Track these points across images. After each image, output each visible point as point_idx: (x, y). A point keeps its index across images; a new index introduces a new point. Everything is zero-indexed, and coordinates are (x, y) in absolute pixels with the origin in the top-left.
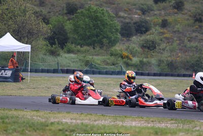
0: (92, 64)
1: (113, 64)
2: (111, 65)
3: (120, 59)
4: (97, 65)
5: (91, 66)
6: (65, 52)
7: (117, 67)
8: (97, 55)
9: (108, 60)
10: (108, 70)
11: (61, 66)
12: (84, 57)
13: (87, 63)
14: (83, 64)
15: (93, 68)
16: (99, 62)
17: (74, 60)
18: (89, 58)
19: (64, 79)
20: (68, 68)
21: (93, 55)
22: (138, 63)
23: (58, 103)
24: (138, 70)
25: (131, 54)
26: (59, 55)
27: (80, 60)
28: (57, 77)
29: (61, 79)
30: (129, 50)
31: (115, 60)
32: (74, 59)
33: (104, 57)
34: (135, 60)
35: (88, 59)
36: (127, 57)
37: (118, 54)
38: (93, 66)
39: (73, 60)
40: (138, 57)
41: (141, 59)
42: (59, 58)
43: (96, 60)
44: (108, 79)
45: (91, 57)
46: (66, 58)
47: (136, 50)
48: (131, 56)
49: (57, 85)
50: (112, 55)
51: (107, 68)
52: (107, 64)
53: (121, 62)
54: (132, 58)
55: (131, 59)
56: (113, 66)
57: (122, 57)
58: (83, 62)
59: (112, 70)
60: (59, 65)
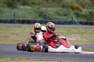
0: (45, 15)
1: (65, 15)
2: (63, 16)
3: (71, 10)
4: (50, 16)
5: (45, 17)
6: (21, 4)
7: (68, 17)
8: (50, 7)
9: (60, 12)
10: (60, 20)
11: (17, 17)
12: (38, 9)
13: (41, 14)
14: (37, 15)
15: (46, 18)
16: (52, 13)
17: (30, 12)
18: (43, 9)
19: (21, 29)
20: (24, 19)
21: (46, 7)
22: (88, 13)
23: (33, 51)
24: (88, 20)
25: (81, 5)
26: (16, 7)
27: (34, 11)
28: (14, 27)
29: (18, 28)
30: (79, 2)
31: (67, 11)
32: (29, 10)
33: (56, 9)
34: (85, 11)
35: (42, 11)
36: (78, 8)
37: (68, 6)
38: (47, 17)
39: (28, 12)
40: (87, 8)
41: (91, 10)
42: (15, 10)
43: (49, 12)
44: (61, 29)
45: (45, 9)
46: (21, 9)
47: (86, 2)
48: (80, 7)
49: (14, 34)
50: (63, 6)
51: (59, 19)
52: (60, 15)
53: (72, 13)
54: (82, 9)
55: (81, 11)
56: (65, 17)
57: (73, 8)
58: (37, 13)
59: (64, 20)
60: (16, 16)
